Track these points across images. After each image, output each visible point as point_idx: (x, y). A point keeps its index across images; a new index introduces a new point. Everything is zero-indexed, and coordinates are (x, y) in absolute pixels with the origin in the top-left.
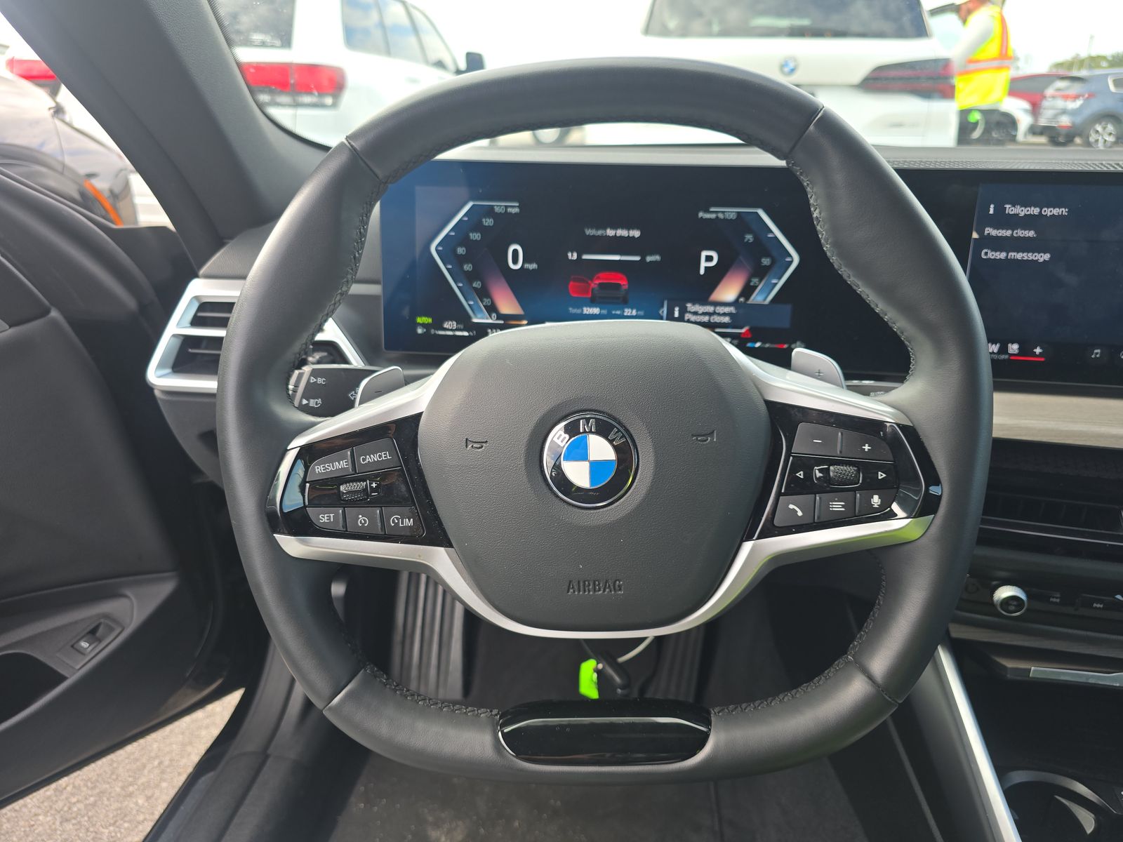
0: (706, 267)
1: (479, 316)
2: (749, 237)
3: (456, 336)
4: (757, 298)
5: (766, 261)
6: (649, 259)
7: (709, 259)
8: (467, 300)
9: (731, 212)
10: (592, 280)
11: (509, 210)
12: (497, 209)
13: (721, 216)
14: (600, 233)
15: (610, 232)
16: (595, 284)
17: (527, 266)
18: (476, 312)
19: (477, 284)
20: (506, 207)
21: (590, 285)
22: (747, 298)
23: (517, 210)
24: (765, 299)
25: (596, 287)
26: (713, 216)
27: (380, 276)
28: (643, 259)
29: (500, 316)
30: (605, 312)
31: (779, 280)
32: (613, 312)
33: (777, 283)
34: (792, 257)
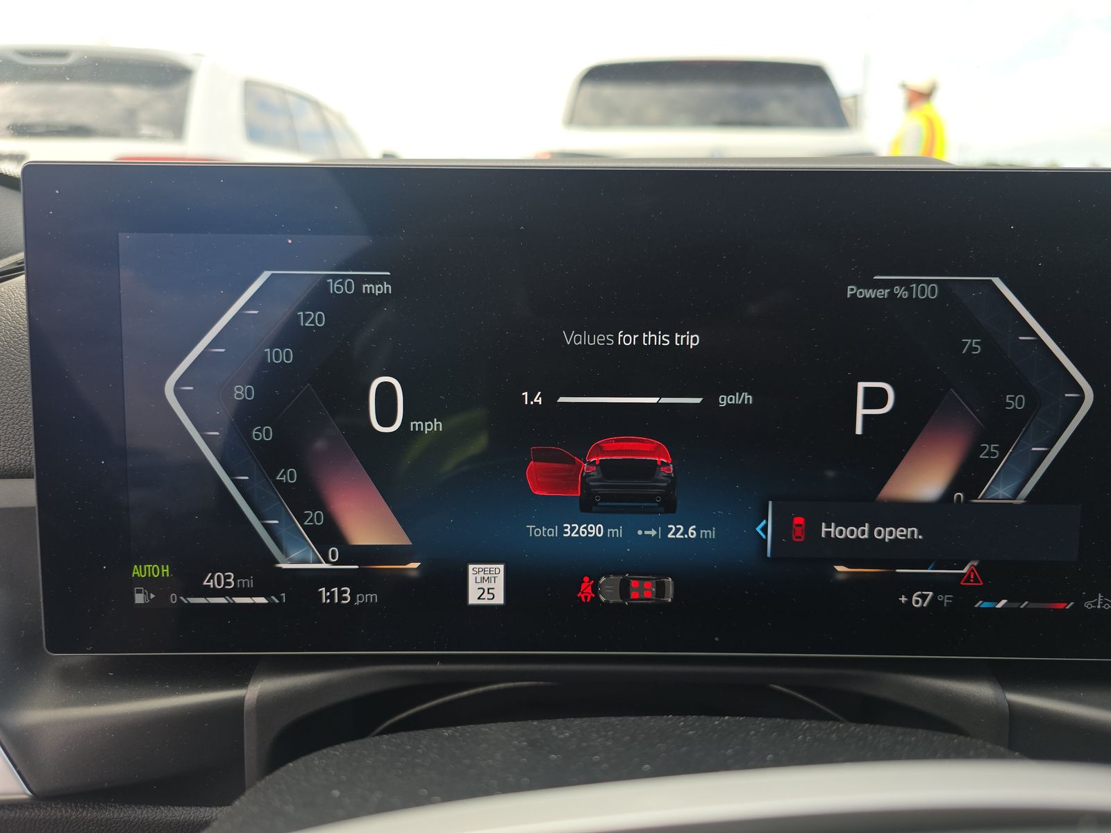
0: (865, 416)
1: (295, 555)
2: (972, 344)
3: (235, 604)
4: (997, 491)
5: (1015, 402)
6: (724, 401)
7: (875, 398)
8: (261, 517)
9: (926, 286)
10: (583, 456)
11: (366, 287)
12: (334, 287)
13: (901, 292)
14: (599, 340)
15: (626, 339)
16: (589, 466)
17: (415, 425)
18: (284, 543)
19: (287, 476)
20: (360, 280)
21: (580, 466)
22: (973, 491)
23: (386, 288)
24: (1015, 495)
25: (594, 472)
26: (883, 293)
27: (28, 457)
28: (710, 402)
29: (351, 553)
30: (617, 532)
31: (1051, 445)
32: (640, 532)
33: (1045, 454)
34: (1079, 390)
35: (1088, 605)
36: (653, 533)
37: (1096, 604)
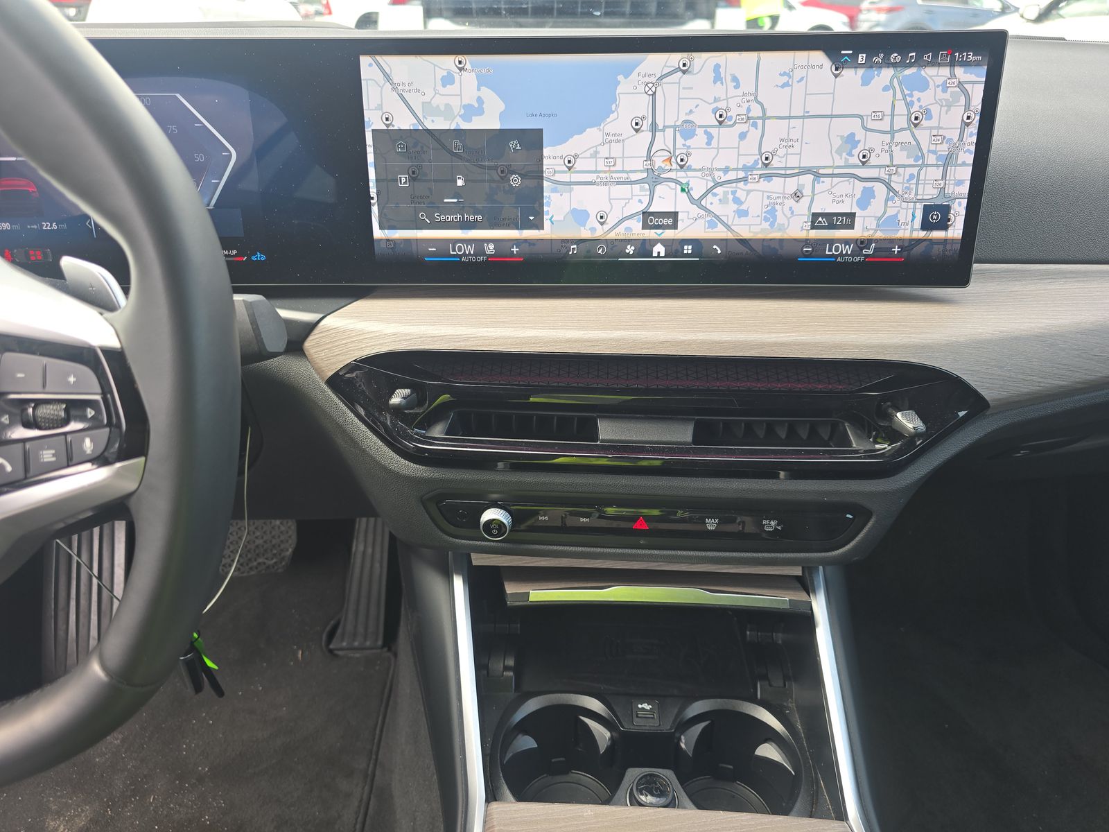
2: (172, 128)
5: (199, 158)
9: (143, 97)
24: (208, 205)
30: (17, 227)
31: (221, 179)
32: (29, 227)
33: (219, 183)
34: (229, 151)
35: (253, 258)
36: (35, 227)
37: (257, 257)
